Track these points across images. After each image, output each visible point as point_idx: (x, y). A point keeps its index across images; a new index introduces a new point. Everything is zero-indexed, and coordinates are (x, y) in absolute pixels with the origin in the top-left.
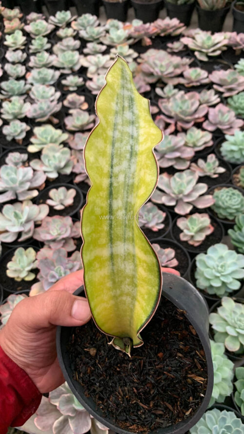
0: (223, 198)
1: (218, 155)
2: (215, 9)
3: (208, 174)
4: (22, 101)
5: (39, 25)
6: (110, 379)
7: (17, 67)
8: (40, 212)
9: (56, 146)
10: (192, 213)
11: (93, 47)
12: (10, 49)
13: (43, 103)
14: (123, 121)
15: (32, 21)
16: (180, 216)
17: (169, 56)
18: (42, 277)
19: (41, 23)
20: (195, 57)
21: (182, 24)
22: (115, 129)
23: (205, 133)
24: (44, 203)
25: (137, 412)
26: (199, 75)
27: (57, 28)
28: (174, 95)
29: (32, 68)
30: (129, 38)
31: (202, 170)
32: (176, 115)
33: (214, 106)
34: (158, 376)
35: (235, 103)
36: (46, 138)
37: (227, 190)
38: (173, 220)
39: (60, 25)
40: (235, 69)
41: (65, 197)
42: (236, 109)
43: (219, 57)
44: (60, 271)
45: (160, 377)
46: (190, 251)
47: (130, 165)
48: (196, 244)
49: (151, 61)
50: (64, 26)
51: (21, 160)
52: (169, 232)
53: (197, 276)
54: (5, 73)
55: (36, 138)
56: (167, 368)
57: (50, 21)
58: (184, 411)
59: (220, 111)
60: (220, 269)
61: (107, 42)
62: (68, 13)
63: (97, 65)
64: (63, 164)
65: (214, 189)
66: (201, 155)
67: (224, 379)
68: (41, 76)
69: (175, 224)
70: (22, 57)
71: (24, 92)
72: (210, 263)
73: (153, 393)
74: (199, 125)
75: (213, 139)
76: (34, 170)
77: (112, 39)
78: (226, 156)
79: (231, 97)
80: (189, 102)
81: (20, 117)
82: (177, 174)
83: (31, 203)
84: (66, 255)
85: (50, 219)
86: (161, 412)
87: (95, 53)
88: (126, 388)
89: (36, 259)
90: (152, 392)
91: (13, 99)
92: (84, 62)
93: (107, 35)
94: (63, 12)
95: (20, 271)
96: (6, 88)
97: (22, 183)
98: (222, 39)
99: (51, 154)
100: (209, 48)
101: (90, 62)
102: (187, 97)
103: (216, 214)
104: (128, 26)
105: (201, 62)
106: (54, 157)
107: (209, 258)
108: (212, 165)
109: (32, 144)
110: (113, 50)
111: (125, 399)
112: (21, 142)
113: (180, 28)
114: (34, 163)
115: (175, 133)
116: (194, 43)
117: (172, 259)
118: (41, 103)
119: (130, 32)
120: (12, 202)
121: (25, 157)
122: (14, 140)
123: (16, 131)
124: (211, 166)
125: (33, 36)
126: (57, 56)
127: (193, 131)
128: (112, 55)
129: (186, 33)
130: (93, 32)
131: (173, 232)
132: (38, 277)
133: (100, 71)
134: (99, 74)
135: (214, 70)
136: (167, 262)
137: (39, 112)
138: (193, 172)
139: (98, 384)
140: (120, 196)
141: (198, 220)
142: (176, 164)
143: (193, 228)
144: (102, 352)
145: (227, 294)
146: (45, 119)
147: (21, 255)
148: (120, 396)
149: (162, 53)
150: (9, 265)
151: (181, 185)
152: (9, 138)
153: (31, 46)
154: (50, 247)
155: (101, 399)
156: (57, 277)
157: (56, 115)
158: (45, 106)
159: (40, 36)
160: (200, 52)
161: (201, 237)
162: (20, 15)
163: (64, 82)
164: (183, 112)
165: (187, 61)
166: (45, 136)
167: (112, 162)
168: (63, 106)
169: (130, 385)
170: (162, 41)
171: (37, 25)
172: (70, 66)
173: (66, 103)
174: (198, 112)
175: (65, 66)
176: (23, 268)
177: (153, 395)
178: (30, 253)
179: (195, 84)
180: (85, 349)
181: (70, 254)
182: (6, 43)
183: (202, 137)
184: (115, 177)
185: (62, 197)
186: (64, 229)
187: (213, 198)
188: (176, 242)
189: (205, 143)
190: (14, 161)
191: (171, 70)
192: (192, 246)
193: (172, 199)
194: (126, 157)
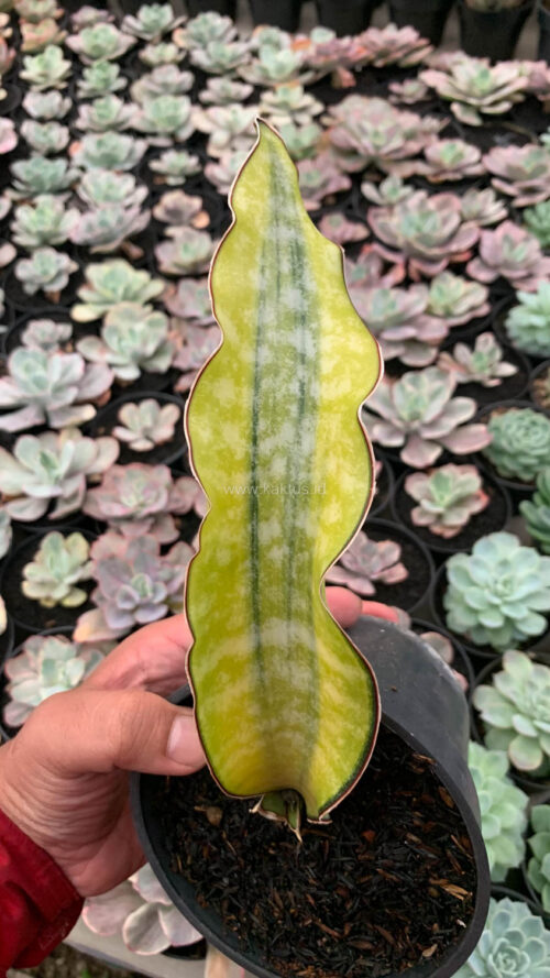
0: (510, 432)
1: (501, 336)
2: (498, 8)
3: (477, 377)
4: (60, 206)
5: (102, 35)
6: (253, 870)
7: (50, 128)
8: (98, 454)
9: (137, 308)
10: (440, 463)
11: (223, 89)
12: (35, 89)
13: (109, 211)
14: (278, 317)
15: (84, 25)
16: (412, 470)
17: (394, 112)
18: (102, 598)
19: (104, 31)
20: (451, 114)
21: (424, 42)
22: (258, 343)
23: (472, 286)
24: (108, 434)
25: (315, 942)
26: (460, 155)
27: (141, 44)
28: (403, 200)
29: (83, 132)
30: (304, 69)
31: (465, 368)
32: (409, 245)
33: (493, 226)
34: (363, 875)
35: (540, 220)
36: (114, 290)
37: (519, 413)
38: (396, 477)
39: (147, 37)
40: (542, 144)
41: (156, 422)
42: (542, 234)
43: (507, 116)
44: (143, 585)
45: (367, 879)
46: (434, 547)
47: (298, 435)
48: (449, 534)
49: (352, 122)
50: (157, 39)
51: (57, 338)
52: (388, 507)
53: (449, 604)
54: (22, 141)
55: (91, 288)
56: (385, 861)
57: (124, 27)
58: (420, 948)
59: (506, 238)
60: (500, 587)
61: (253, 76)
62: (167, 11)
63: (230, 127)
64: (150, 349)
65: (489, 412)
66: (463, 334)
67: (506, 831)
68: (104, 150)
69: (401, 489)
70: (61, 106)
71: (66, 185)
72: (479, 575)
73: (352, 908)
74: (458, 269)
75: (491, 299)
76: (87, 362)
77: (264, 70)
78: (518, 338)
79: (532, 207)
80: (438, 217)
81: (55, 241)
82: (408, 377)
83: (78, 434)
84: (158, 551)
85: (121, 471)
86: (367, 946)
87: (227, 101)
88: (290, 894)
89: (90, 559)
90: (349, 906)
91: (42, 200)
92: (200, 120)
93: (255, 62)
94: (155, 7)
95: (53, 585)
96: (23, 176)
97: (58, 389)
98: (513, 76)
99: (124, 326)
100: (484, 96)
101: (214, 122)
102: (432, 204)
103: (494, 467)
104: (301, 43)
105: (466, 126)
106: (132, 332)
107: (477, 563)
108: (486, 359)
109: (80, 301)
110: (267, 97)
111: (288, 916)
112: (56, 299)
113: (418, 49)
114: (86, 346)
115: (406, 284)
116: (452, 85)
117: (395, 564)
118: (104, 211)
119: (305, 56)
120: (36, 431)
121: (65, 330)
122: (41, 293)
123: (45, 273)
124: (485, 361)
125: (85, 60)
126: (140, 106)
127: (444, 280)
128: (264, 108)
129: (432, 61)
130: (223, 55)
131: (397, 506)
132: (94, 597)
133: (237, 143)
134: (234, 150)
135: (494, 145)
136: (383, 570)
137: (99, 231)
138: (444, 374)
139: (226, 881)
140: (277, 512)
141: (454, 480)
142: (406, 354)
143: (442, 498)
144: (236, 818)
145: (516, 645)
146: (111, 247)
147: (56, 548)
148: (277, 909)
149: (378, 105)
150: (28, 570)
151: (417, 401)
152: (30, 289)
153: (81, 84)
154: (120, 533)
155: (233, 909)
156: (137, 598)
157: (137, 238)
158: (112, 219)
159: (103, 61)
160: (465, 104)
161: (459, 519)
162: (58, 13)
163: (155, 165)
164: (423, 239)
165: (433, 123)
166: (111, 285)
167: (254, 430)
168: (154, 221)
169: (297, 887)
170: (377, 77)
171: (96, 36)
172: (170, 129)
173: (159, 212)
174: (457, 238)
175: (160, 128)
176: (60, 578)
177: (350, 912)
178: (75, 544)
179: (451, 177)
180: (197, 808)
181: (165, 549)
182: (24, 75)
183: (466, 295)
184: (264, 465)
185: (148, 422)
186: (154, 494)
187: (489, 431)
188: (402, 527)
189: (472, 309)
190: (41, 338)
191: (397, 142)
192: (439, 537)
193: (395, 432)
194: (287, 412)
